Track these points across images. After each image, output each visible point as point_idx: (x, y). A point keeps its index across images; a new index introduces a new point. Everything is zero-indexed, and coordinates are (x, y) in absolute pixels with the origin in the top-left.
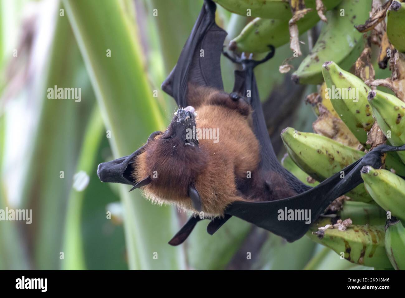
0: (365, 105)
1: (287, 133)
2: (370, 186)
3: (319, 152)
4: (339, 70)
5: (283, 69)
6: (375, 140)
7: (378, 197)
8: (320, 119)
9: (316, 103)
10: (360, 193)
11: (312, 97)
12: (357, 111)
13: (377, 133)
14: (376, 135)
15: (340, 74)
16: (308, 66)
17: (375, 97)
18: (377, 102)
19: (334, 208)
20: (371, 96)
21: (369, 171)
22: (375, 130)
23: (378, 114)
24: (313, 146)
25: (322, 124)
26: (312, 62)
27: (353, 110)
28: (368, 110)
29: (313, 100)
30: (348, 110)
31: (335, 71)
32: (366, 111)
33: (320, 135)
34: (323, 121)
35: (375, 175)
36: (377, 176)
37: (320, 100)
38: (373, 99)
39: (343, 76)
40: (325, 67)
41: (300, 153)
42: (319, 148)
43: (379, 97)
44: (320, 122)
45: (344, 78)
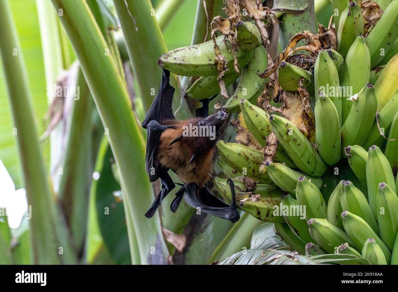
0: (266, 125)
1: (220, 144)
2: (271, 173)
3: (239, 154)
4: (250, 104)
5: (216, 106)
6: (271, 142)
7: (276, 179)
8: (239, 134)
9: (236, 125)
10: (265, 179)
11: (233, 121)
12: (262, 129)
13: (273, 138)
14: (272, 139)
15: (251, 107)
16: (231, 102)
17: (274, 119)
18: (275, 122)
19: (250, 188)
20: (271, 118)
21: (270, 164)
22: (272, 136)
23: (276, 129)
24: (235, 151)
25: (241, 137)
26: (233, 99)
27: (260, 129)
28: (268, 129)
29: (234, 123)
30: (256, 129)
31: (247, 105)
32: (267, 129)
33: (239, 144)
34: (241, 135)
35: (273, 166)
36: (275, 167)
37: (238, 123)
38: (272, 120)
39: (252, 108)
40: (242, 103)
41: (228, 155)
42: (239, 152)
43: (276, 118)
44: (239, 136)
45: (253, 109)
